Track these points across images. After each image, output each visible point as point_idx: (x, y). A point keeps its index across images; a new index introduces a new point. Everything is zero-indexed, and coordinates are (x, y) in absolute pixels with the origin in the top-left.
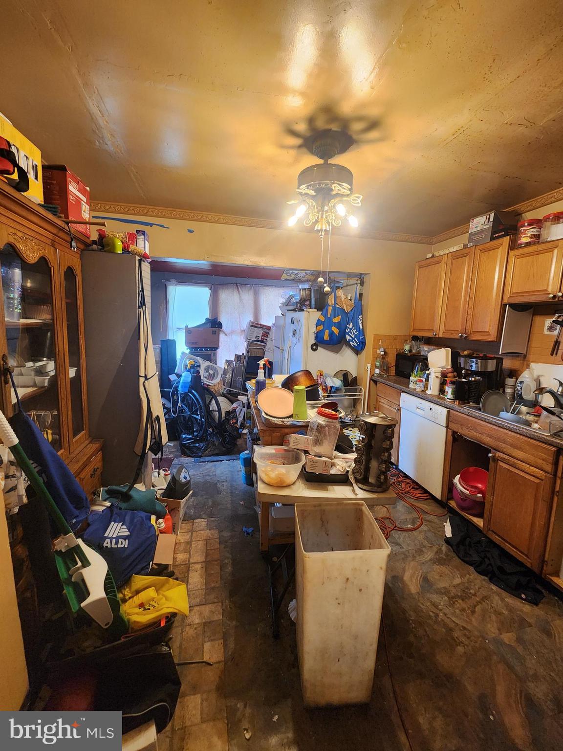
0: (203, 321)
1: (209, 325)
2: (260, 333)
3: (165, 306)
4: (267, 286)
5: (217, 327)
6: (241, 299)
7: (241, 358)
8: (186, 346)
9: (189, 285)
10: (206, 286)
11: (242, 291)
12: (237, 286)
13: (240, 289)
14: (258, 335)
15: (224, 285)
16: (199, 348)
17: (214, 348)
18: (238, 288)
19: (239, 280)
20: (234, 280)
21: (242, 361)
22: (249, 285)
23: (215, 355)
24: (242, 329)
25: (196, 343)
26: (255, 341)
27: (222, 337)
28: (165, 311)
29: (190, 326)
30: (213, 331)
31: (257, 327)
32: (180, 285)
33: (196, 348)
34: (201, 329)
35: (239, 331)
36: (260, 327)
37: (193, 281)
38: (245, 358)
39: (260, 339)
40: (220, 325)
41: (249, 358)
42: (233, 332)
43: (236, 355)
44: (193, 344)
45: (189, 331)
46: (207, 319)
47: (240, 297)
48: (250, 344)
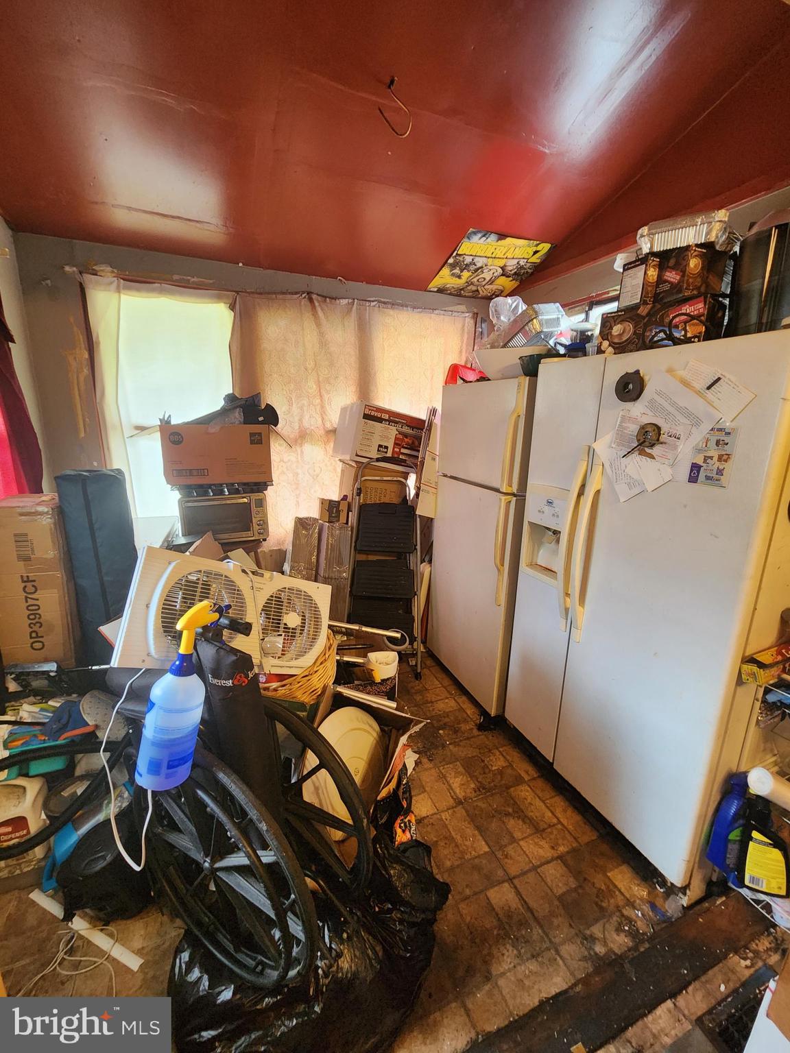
0: (218, 404)
1: (238, 415)
2: (388, 435)
3: (86, 355)
4: (393, 305)
5: (262, 423)
6: (323, 344)
7: (338, 512)
8: (168, 483)
9: (162, 292)
10: (219, 298)
11: (327, 317)
12: (311, 300)
13: (319, 309)
14: (384, 444)
15: (272, 294)
16: (210, 486)
17: (256, 484)
18: (314, 307)
19: (318, 283)
20: (300, 280)
21: (343, 519)
22: (344, 302)
23: (261, 503)
24: (329, 426)
25: (202, 472)
26: (378, 460)
27: (278, 452)
28: (86, 371)
29: (175, 421)
30: (252, 435)
31: (380, 420)
32: (129, 288)
33: (201, 486)
34: (214, 429)
35: (322, 432)
36: (390, 421)
37: (176, 277)
38: (349, 510)
39: (389, 454)
40: (271, 417)
41: (365, 510)
42: (303, 436)
43: (323, 501)
44: (191, 475)
45: (174, 437)
46: (231, 399)
47: (321, 334)
48: (362, 468)
